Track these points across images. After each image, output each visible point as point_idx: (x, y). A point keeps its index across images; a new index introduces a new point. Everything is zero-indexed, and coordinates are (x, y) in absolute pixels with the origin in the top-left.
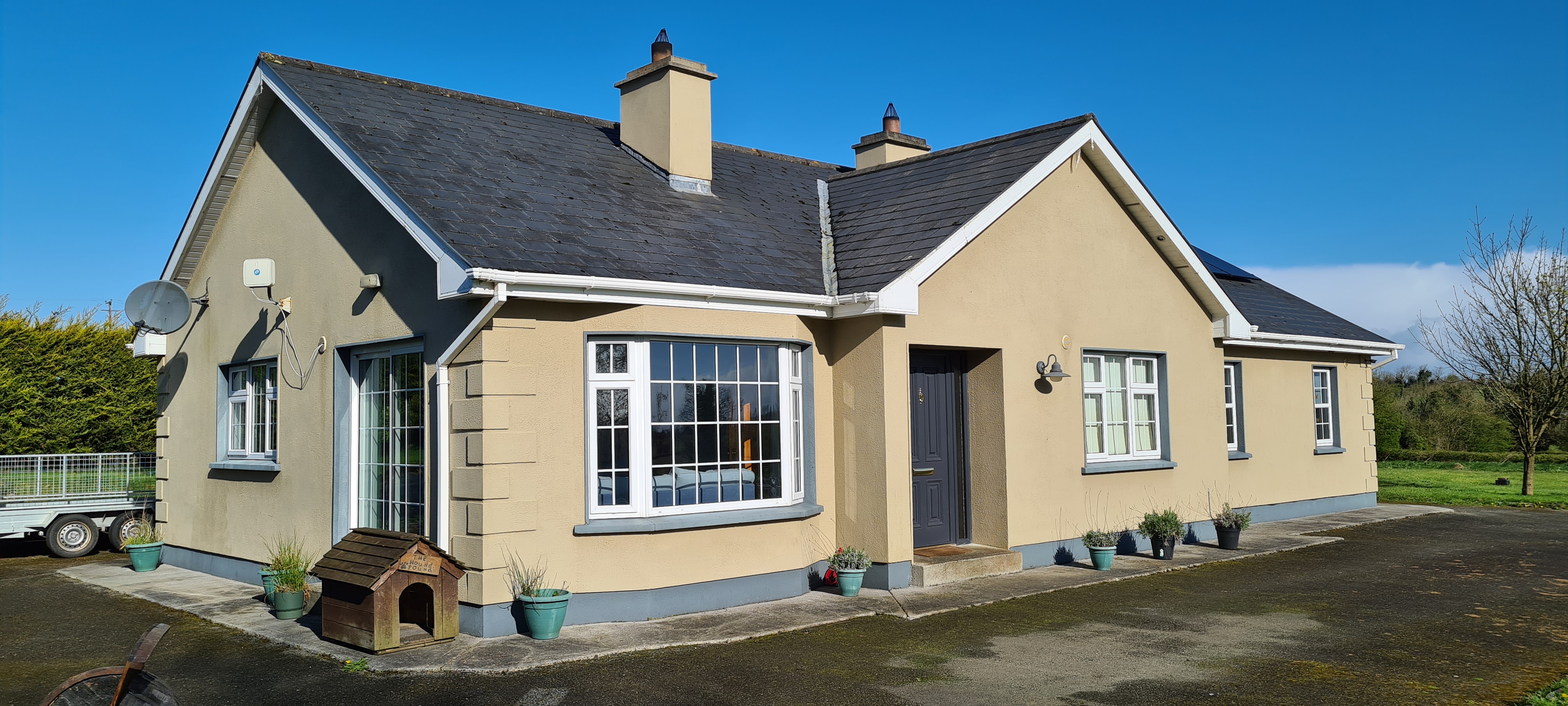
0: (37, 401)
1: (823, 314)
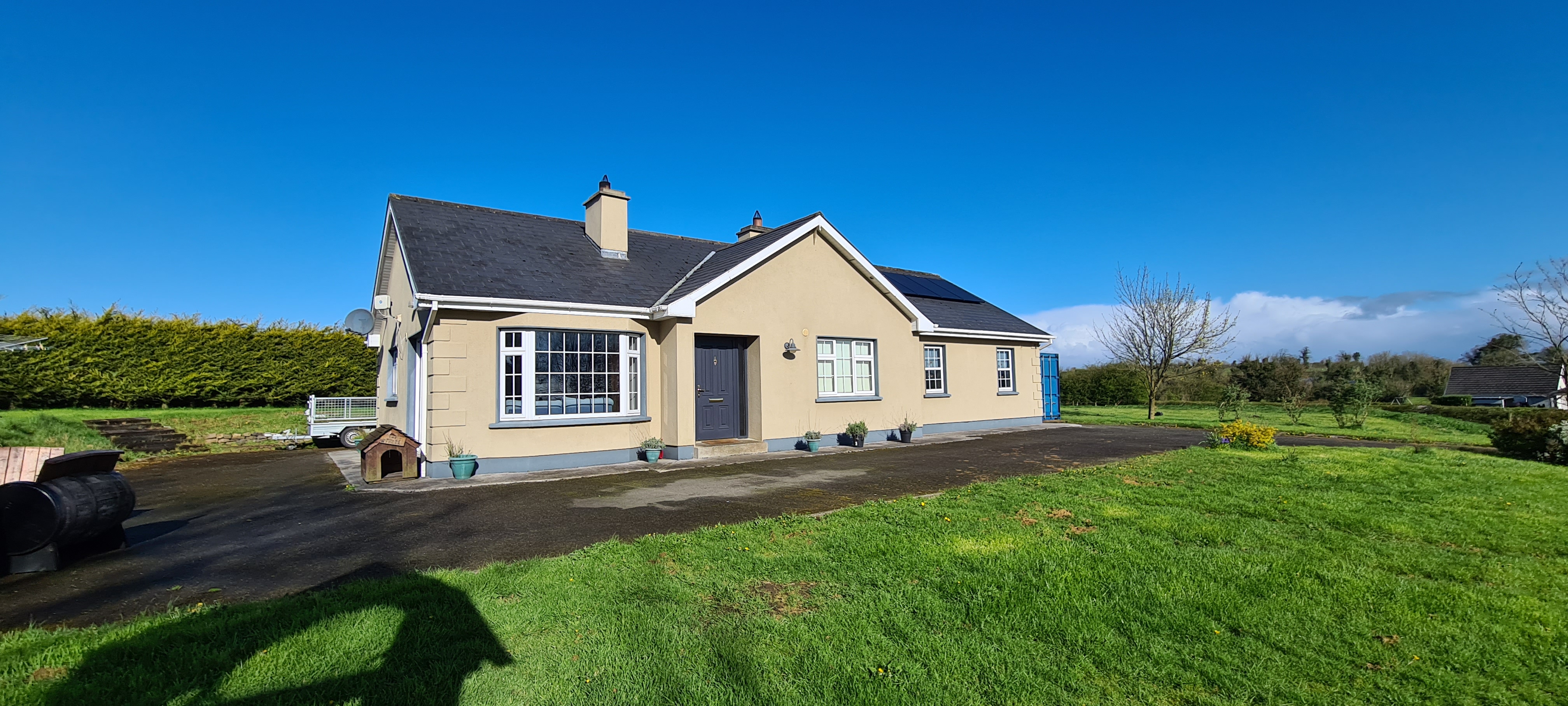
0: (360, 373)
1: (647, 318)
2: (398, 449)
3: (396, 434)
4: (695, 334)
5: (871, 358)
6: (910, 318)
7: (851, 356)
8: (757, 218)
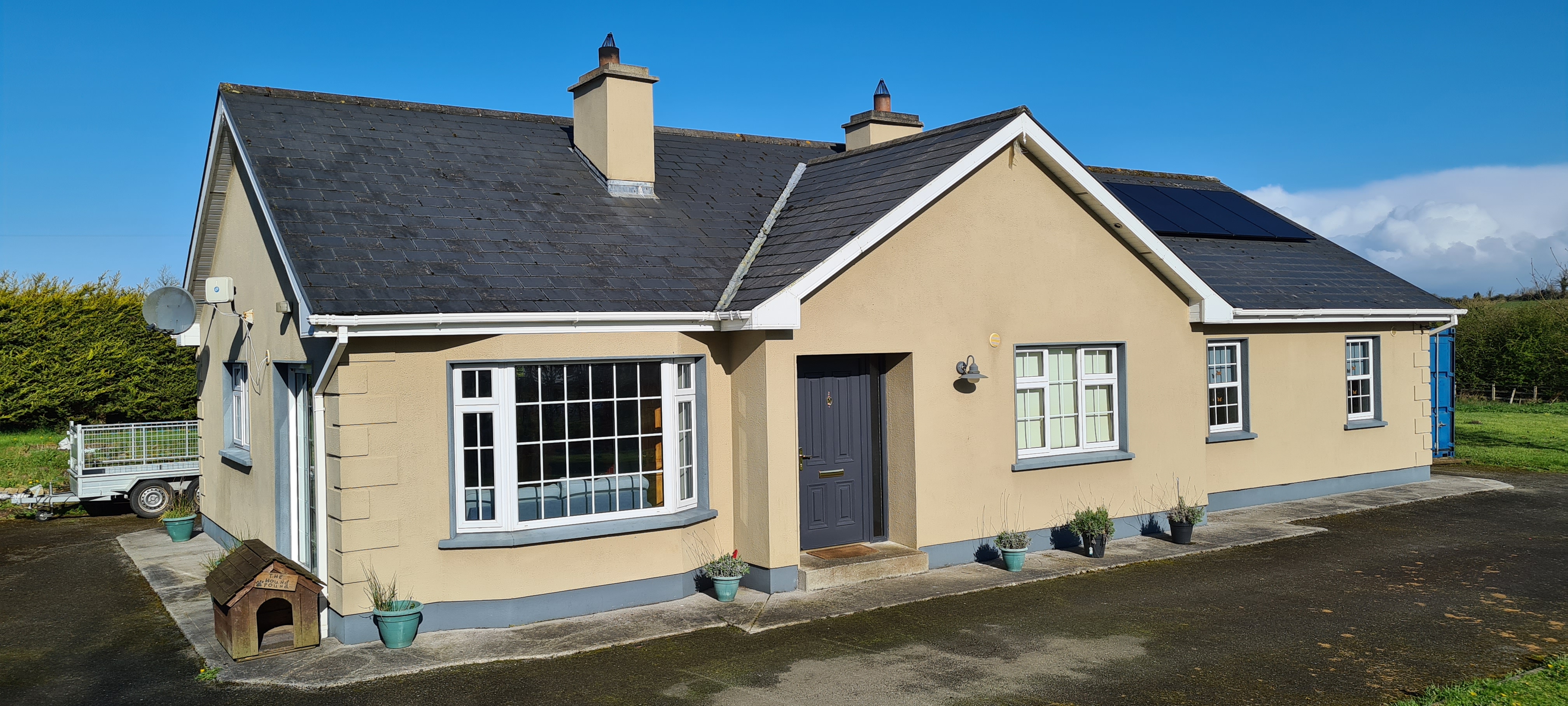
1: (710, 328)
2: (284, 597)
3: (281, 570)
4: (799, 358)
5: (1112, 379)
6: (1186, 297)
7: (1075, 376)
8: (881, 95)
